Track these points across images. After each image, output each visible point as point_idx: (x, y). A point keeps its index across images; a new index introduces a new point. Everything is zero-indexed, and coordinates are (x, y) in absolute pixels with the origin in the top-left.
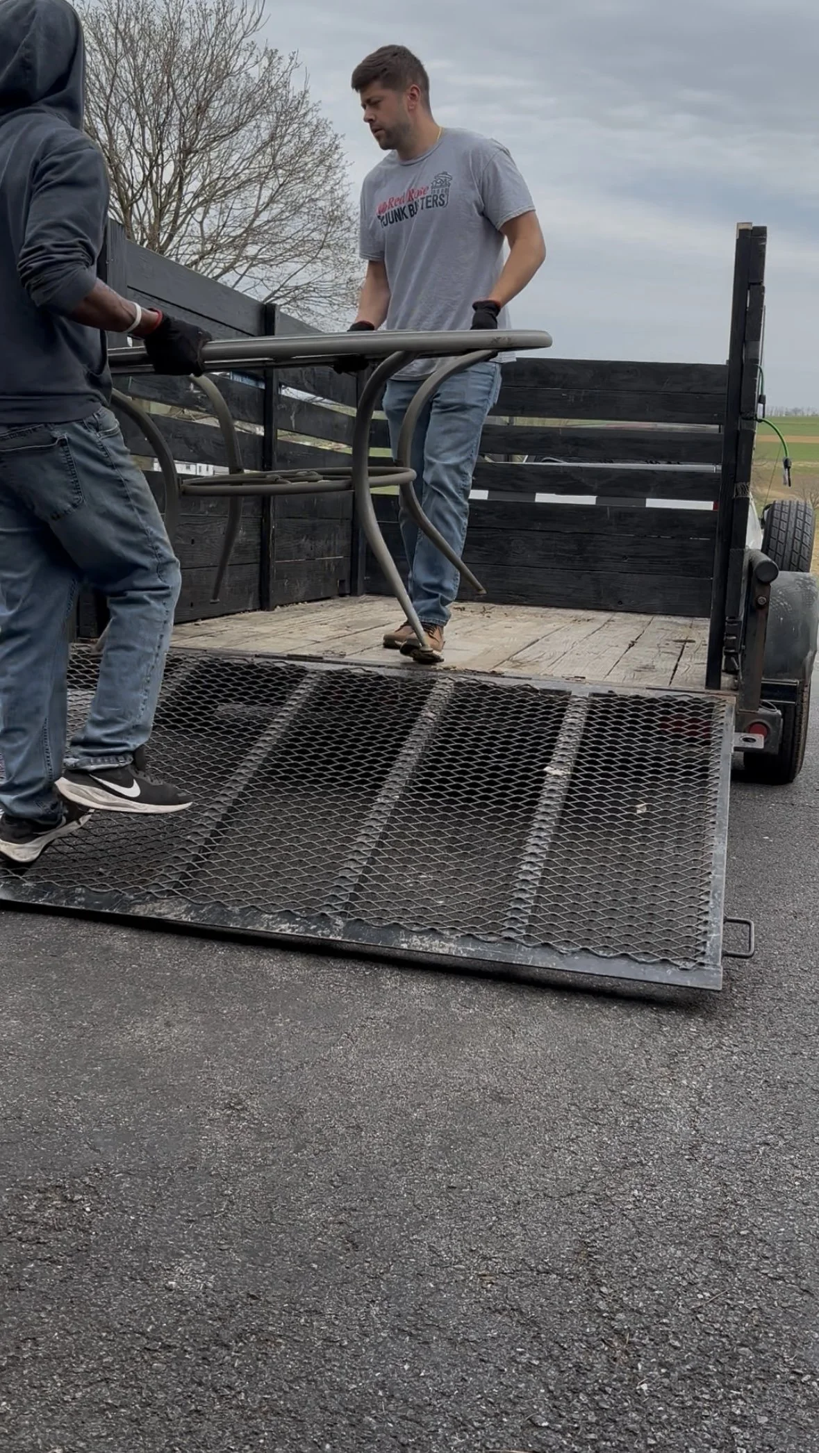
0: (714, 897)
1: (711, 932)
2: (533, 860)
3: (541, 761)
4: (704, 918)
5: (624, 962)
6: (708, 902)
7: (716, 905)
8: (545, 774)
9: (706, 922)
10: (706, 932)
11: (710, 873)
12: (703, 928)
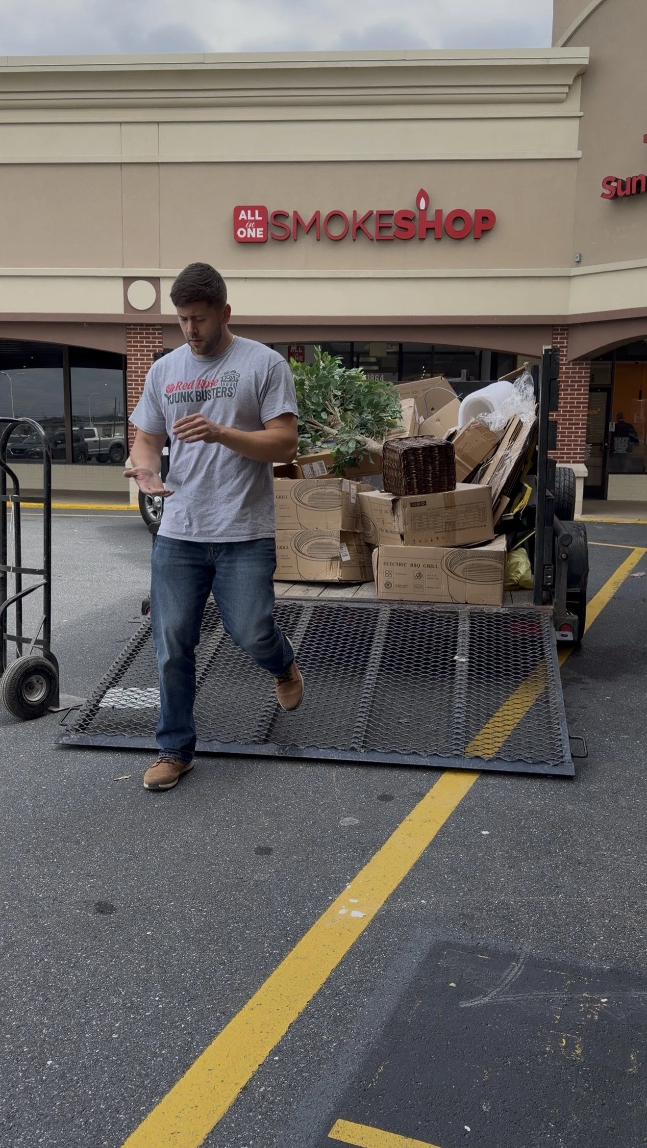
0: (562, 726)
1: (564, 745)
2: (460, 711)
3: (451, 653)
4: (559, 737)
5: (521, 764)
6: (559, 728)
7: (563, 729)
8: (455, 661)
9: (560, 740)
10: (561, 745)
11: (557, 713)
12: (559, 743)
